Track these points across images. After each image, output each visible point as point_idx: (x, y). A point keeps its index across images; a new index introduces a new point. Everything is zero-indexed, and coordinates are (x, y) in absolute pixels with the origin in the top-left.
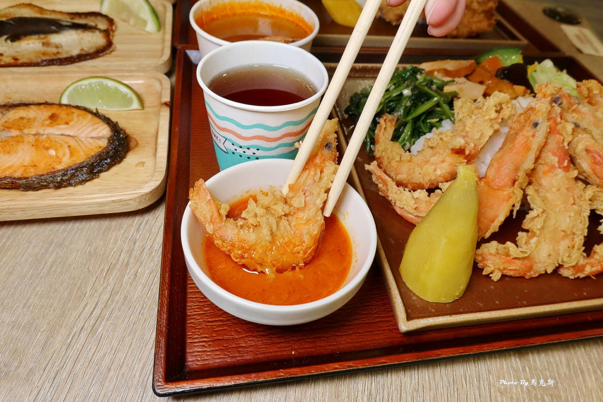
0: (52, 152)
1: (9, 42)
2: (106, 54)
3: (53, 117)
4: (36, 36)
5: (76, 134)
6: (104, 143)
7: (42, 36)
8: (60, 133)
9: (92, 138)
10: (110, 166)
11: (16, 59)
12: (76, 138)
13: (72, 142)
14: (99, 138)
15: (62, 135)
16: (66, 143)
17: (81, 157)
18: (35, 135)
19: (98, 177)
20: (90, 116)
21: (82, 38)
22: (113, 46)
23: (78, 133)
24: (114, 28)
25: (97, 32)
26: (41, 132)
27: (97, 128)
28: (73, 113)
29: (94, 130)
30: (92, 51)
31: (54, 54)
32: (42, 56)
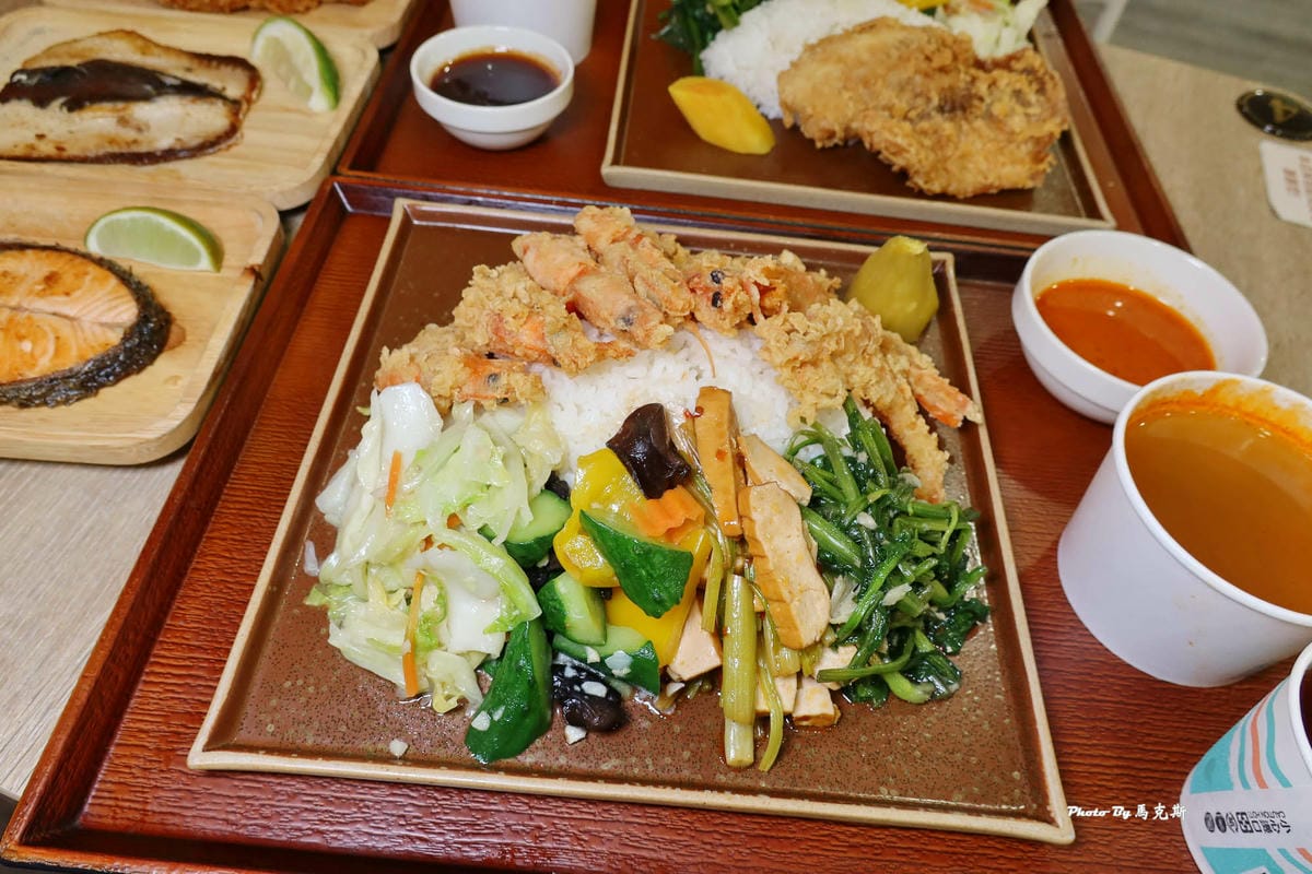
0: (27, 346)
1: (65, 109)
2: (220, 150)
3: (51, 279)
4: (107, 106)
5: (79, 315)
6: (115, 338)
7: (120, 105)
8: (53, 309)
9: (102, 325)
10: (119, 378)
11: (60, 149)
12: (75, 323)
13: (65, 330)
14: (111, 326)
15: (54, 314)
16: (55, 330)
17: (72, 360)
18: (14, 309)
19: (96, 394)
20: (113, 281)
21: (188, 114)
22: (238, 135)
23: (84, 312)
24: (254, 96)
25: (220, 103)
26: (25, 305)
27: (116, 307)
28: (86, 274)
29: (110, 309)
30: (194, 143)
31: (128, 144)
32: (107, 145)
